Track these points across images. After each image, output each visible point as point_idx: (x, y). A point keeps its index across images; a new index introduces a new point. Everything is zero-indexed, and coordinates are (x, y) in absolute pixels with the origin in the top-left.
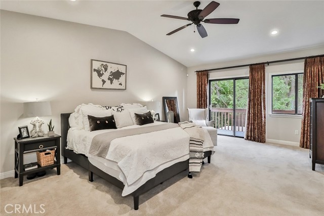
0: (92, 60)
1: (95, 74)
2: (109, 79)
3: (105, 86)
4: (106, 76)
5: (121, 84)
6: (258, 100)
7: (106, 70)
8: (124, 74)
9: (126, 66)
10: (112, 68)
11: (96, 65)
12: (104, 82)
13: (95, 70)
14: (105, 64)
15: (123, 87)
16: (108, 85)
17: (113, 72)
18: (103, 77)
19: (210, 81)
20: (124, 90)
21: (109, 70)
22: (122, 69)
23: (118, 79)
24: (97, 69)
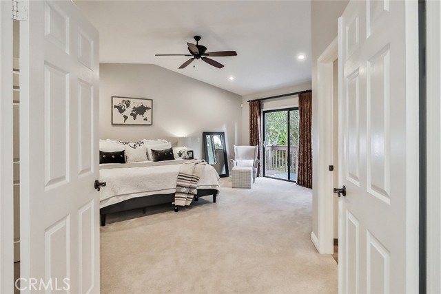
0: (112, 97)
1: (116, 111)
2: (132, 114)
3: (128, 122)
4: (128, 112)
5: (146, 119)
6: (307, 136)
7: (128, 105)
8: (149, 108)
9: (152, 100)
10: (135, 104)
11: (117, 102)
12: (126, 118)
13: (115, 107)
14: (126, 99)
15: (148, 122)
16: (130, 120)
17: (137, 107)
18: (125, 113)
19: (264, 112)
20: (150, 125)
21: (132, 106)
22: (147, 104)
23: (143, 114)
24: (117, 105)
